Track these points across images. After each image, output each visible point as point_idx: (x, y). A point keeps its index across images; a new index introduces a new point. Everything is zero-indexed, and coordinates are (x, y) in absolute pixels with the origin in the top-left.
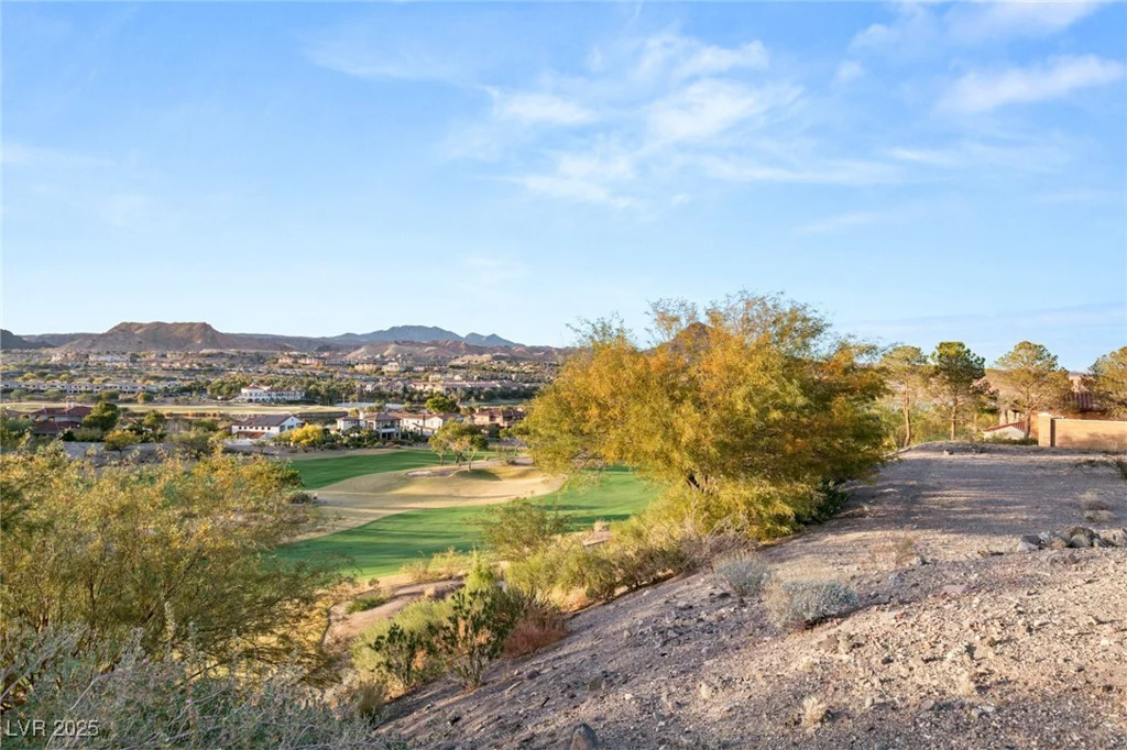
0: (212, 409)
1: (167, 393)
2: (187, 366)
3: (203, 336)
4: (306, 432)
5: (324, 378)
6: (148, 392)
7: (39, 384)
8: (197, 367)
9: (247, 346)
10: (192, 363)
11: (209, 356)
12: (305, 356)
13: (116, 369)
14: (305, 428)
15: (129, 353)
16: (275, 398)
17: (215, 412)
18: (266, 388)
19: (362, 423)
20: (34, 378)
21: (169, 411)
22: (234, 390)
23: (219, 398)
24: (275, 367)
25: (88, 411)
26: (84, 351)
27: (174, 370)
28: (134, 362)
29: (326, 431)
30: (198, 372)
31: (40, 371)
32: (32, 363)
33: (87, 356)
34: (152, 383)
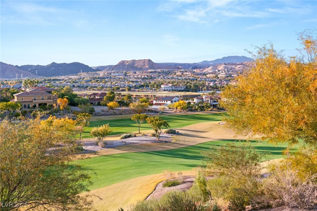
0: (150, 93)
1: (135, 87)
2: (143, 77)
3: (149, 64)
4: (180, 104)
5: (193, 80)
6: (129, 87)
7: (96, 84)
8: (147, 77)
9: (164, 68)
10: (145, 75)
11: (151, 72)
12: (186, 71)
13: (120, 78)
14: (180, 102)
15: (124, 72)
16: (174, 89)
17: (152, 94)
18: (170, 85)
19: (204, 100)
20: (95, 82)
21: (136, 94)
22: (159, 86)
23: (153, 89)
24: (175, 76)
25: (105, 94)
26: (110, 72)
27: (138, 78)
28: (125, 75)
29: (189, 103)
30: (147, 79)
31: (97, 79)
32: (95, 77)
33: (111, 74)
34: (131, 83)
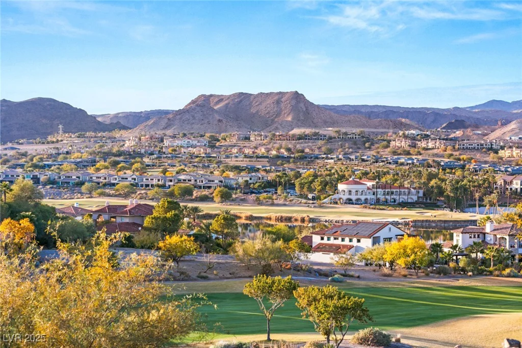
0: (299, 211)
1: (248, 189)
2: (274, 152)
3: (295, 109)
4: (405, 248)
5: (451, 168)
6: (226, 186)
7: (110, 176)
8: (286, 154)
9: (349, 123)
10: (281, 147)
11: (300, 138)
12: (426, 137)
13: (192, 156)
14: (403, 242)
15: (208, 135)
16: (382, 198)
17: (305, 215)
18: (370, 184)
19: (490, 238)
20: (106, 168)
21: (249, 213)
22: (330, 184)
23: (310, 196)
24: (386, 154)
25: (149, 209)
26: (160, 133)
27: (257, 157)
28: (213, 147)
29: (437, 248)
30: (287, 159)
31: (114, 158)
32: (106, 149)
33: (162, 141)
34: (231, 174)
